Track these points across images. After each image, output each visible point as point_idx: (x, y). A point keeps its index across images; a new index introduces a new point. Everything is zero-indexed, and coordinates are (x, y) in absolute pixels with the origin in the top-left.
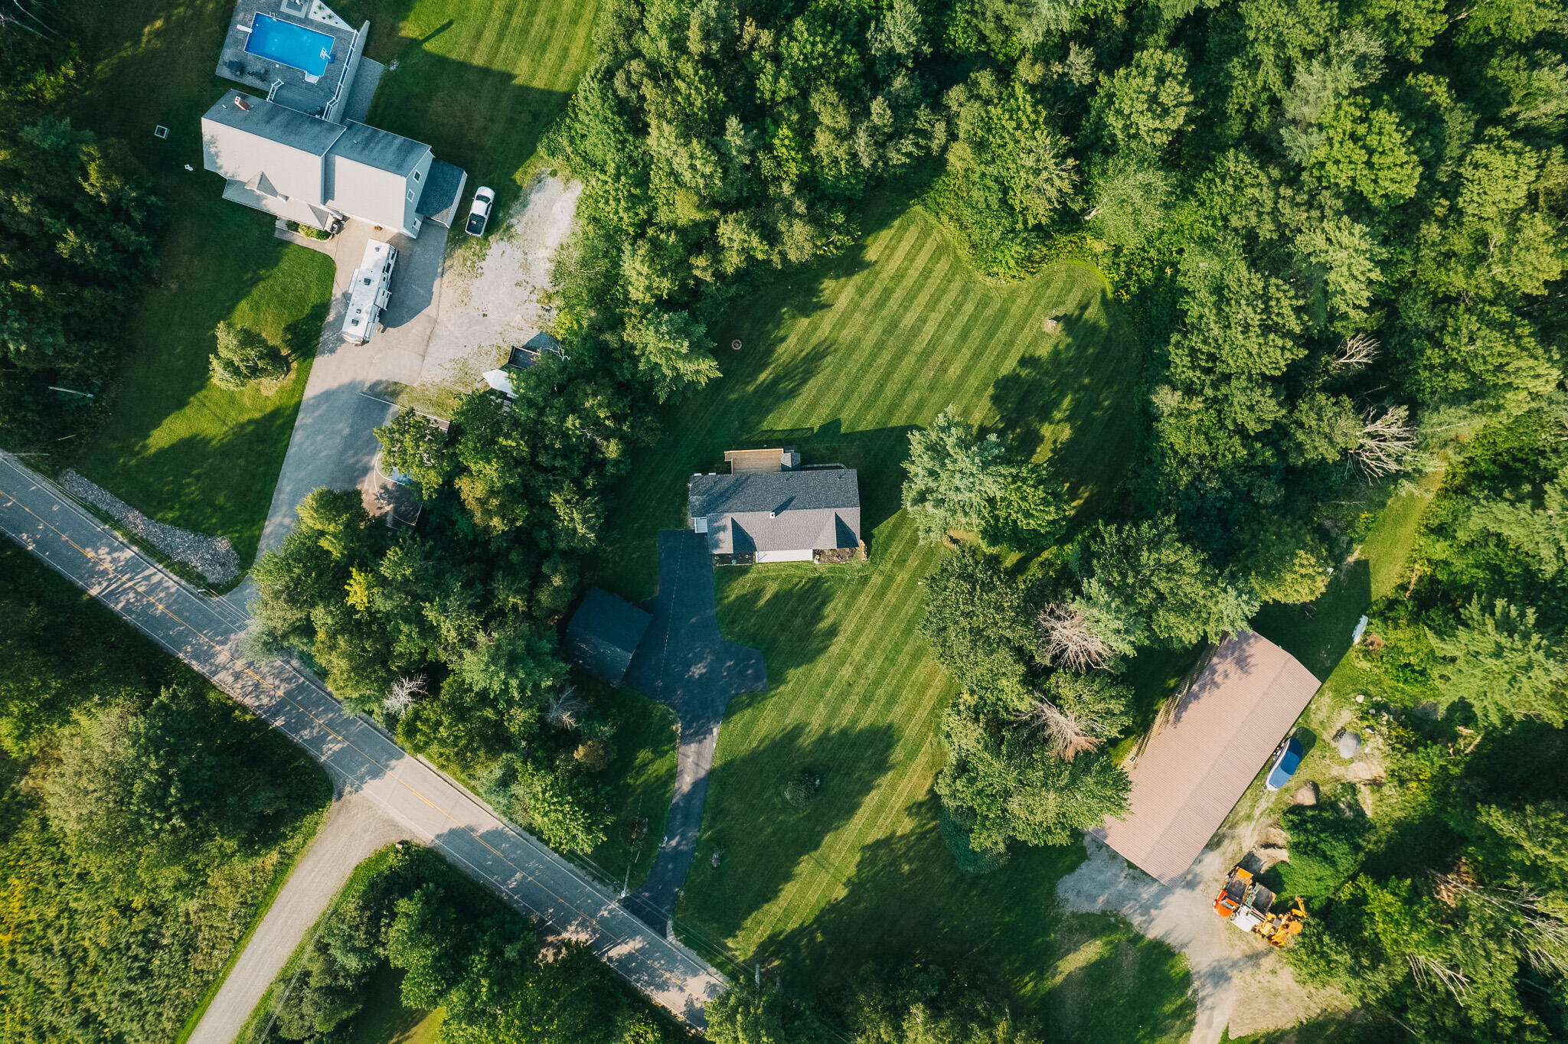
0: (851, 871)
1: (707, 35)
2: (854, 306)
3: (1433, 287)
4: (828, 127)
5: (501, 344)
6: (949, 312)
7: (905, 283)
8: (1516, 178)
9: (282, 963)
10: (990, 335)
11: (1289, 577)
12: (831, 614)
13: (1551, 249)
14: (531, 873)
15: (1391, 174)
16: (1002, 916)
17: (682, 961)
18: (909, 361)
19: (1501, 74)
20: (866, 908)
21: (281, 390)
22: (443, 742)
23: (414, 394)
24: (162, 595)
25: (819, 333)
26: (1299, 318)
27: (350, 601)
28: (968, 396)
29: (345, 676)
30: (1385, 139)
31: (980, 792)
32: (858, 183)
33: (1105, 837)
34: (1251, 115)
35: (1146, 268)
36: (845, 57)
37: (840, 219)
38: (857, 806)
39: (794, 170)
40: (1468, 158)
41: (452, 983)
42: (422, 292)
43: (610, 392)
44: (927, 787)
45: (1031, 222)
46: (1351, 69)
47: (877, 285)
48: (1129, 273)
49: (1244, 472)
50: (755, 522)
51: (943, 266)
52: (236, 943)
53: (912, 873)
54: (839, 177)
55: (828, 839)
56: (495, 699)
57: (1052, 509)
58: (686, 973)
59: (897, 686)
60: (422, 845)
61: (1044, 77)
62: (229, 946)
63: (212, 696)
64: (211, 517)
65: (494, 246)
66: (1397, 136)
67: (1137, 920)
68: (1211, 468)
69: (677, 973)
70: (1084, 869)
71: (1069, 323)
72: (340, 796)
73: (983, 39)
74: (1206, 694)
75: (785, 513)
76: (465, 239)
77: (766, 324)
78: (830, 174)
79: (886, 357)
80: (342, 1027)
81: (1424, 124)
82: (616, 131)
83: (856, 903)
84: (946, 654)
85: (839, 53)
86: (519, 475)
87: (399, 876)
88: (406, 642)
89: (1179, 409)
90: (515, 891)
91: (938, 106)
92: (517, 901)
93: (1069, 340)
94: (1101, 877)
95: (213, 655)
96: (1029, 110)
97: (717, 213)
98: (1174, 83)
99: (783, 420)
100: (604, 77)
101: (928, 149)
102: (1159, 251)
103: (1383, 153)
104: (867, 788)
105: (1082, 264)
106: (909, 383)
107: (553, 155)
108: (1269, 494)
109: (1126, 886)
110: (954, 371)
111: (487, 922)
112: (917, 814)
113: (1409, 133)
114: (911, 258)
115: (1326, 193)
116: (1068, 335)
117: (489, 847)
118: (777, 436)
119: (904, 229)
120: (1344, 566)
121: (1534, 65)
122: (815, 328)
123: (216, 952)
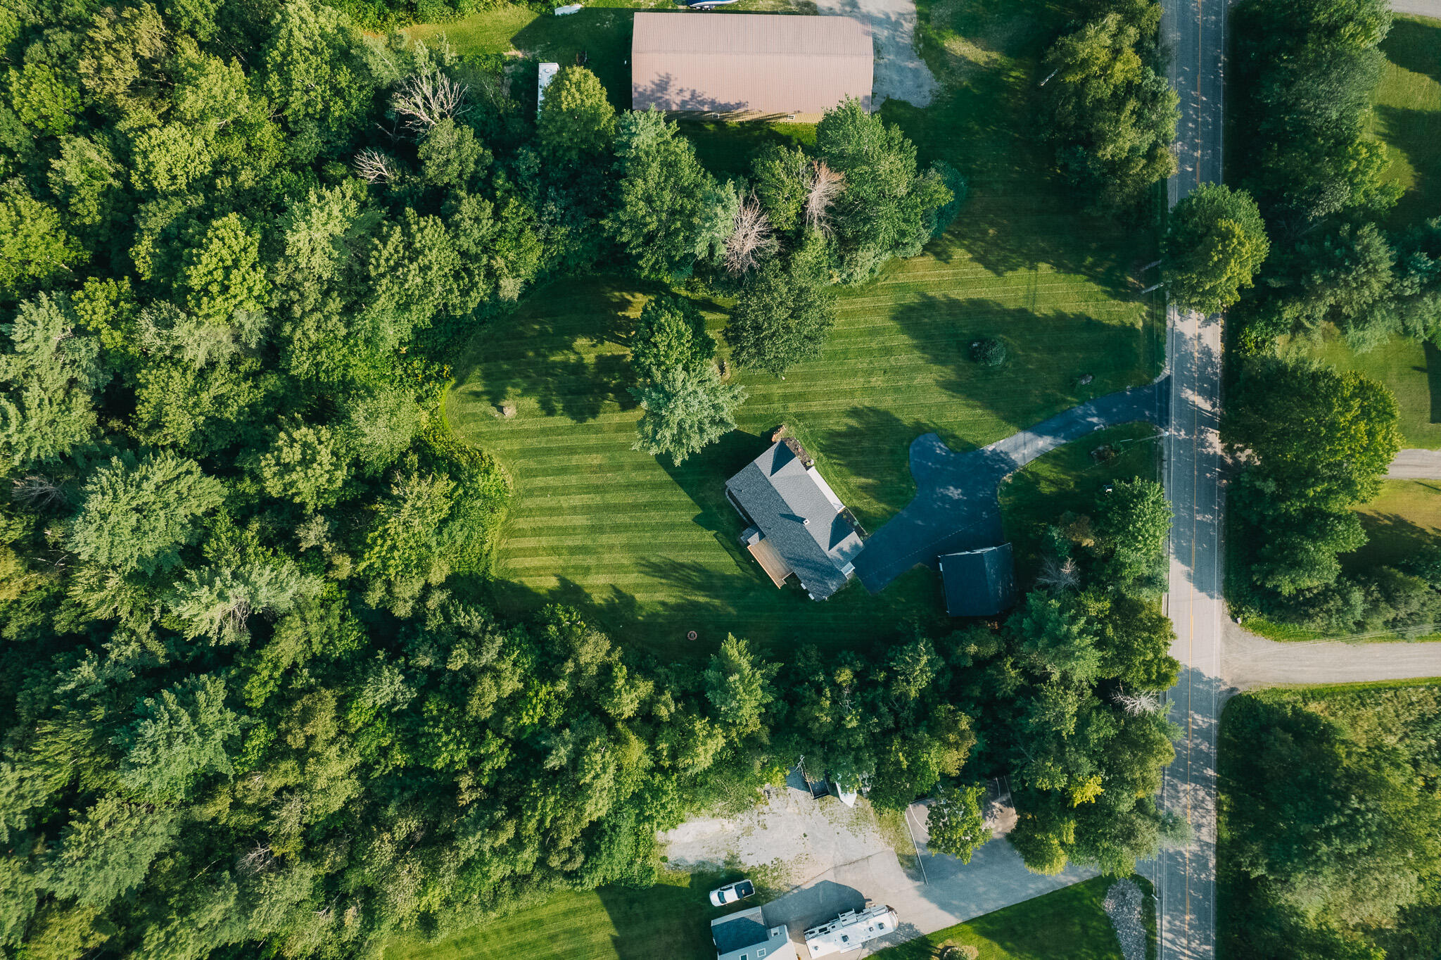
0: (1022, 271)
1: (495, 827)
2: (601, 568)
3: (282, 145)
4: (498, 690)
5: (817, 809)
6: (554, 494)
7: (556, 543)
8: (163, 143)
9: (1388, 645)
10: (549, 451)
11: (588, 103)
12: (843, 424)
13: (202, 79)
14: (1191, 509)
15: (234, 242)
16: (977, 133)
17: (1178, 351)
18: (611, 498)
19: (94, 209)
20: (1043, 241)
21: (968, 942)
22: (1156, 651)
23: (900, 845)
24: (1178, 923)
25: (639, 581)
26: (389, 235)
27: (1099, 790)
28: (606, 436)
29: (1160, 756)
30: (211, 267)
31: (906, 221)
32: (516, 635)
33: (866, 97)
34: (254, 375)
35: (414, 369)
36: (435, 713)
37: (552, 629)
38: (972, 302)
39: (544, 690)
40: (172, 188)
41: (1326, 516)
42: (821, 893)
43: (806, 709)
44: (921, 259)
45: (453, 484)
46: (176, 328)
47: (572, 563)
48: (428, 379)
49: (525, 189)
50: (820, 530)
51: (522, 523)
52: (1396, 689)
53: (992, 224)
54: (524, 653)
55: (1011, 306)
56: (1096, 634)
57: (663, 320)
58: (1185, 342)
59: (861, 335)
60: (1226, 604)
61: (341, 551)
62: (1402, 693)
63: (1226, 835)
64: (1094, 928)
65: (749, 865)
66: (204, 259)
67: (908, 26)
68: (539, 217)
69: (1190, 348)
70: (897, 96)
71: (496, 398)
72: (1233, 690)
73: (343, 618)
74: (706, 96)
75: (797, 513)
76: (760, 889)
77: (661, 625)
78: (527, 662)
79: (622, 518)
80: (1410, 570)
81: (176, 244)
82: (611, 841)
83: (1043, 250)
84: (825, 321)
85: (436, 720)
86: (916, 732)
87: (1262, 605)
88: (1103, 729)
89: (511, 272)
90: (1212, 512)
91: (418, 617)
92: (1219, 505)
93: (509, 389)
94: (895, 77)
95: (1195, 855)
96: (377, 549)
97: (619, 725)
98: (284, 455)
99: (725, 562)
100: (577, 876)
101: (451, 598)
102: (394, 368)
103: (222, 260)
104: (953, 304)
105: (445, 420)
106: (630, 487)
107: (651, 869)
108: (529, 160)
109: (889, 53)
110: (596, 459)
111: (1254, 519)
112: (944, 251)
113: (194, 251)
114: (534, 552)
115: (278, 280)
116: (506, 392)
117: (1194, 554)
118: (739, 558)
119: (515, 572)
120: (529, 55)
121: (69, 189)
122: (637, 586)
123: (1414, 699)
